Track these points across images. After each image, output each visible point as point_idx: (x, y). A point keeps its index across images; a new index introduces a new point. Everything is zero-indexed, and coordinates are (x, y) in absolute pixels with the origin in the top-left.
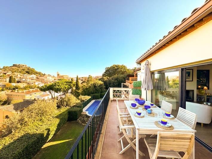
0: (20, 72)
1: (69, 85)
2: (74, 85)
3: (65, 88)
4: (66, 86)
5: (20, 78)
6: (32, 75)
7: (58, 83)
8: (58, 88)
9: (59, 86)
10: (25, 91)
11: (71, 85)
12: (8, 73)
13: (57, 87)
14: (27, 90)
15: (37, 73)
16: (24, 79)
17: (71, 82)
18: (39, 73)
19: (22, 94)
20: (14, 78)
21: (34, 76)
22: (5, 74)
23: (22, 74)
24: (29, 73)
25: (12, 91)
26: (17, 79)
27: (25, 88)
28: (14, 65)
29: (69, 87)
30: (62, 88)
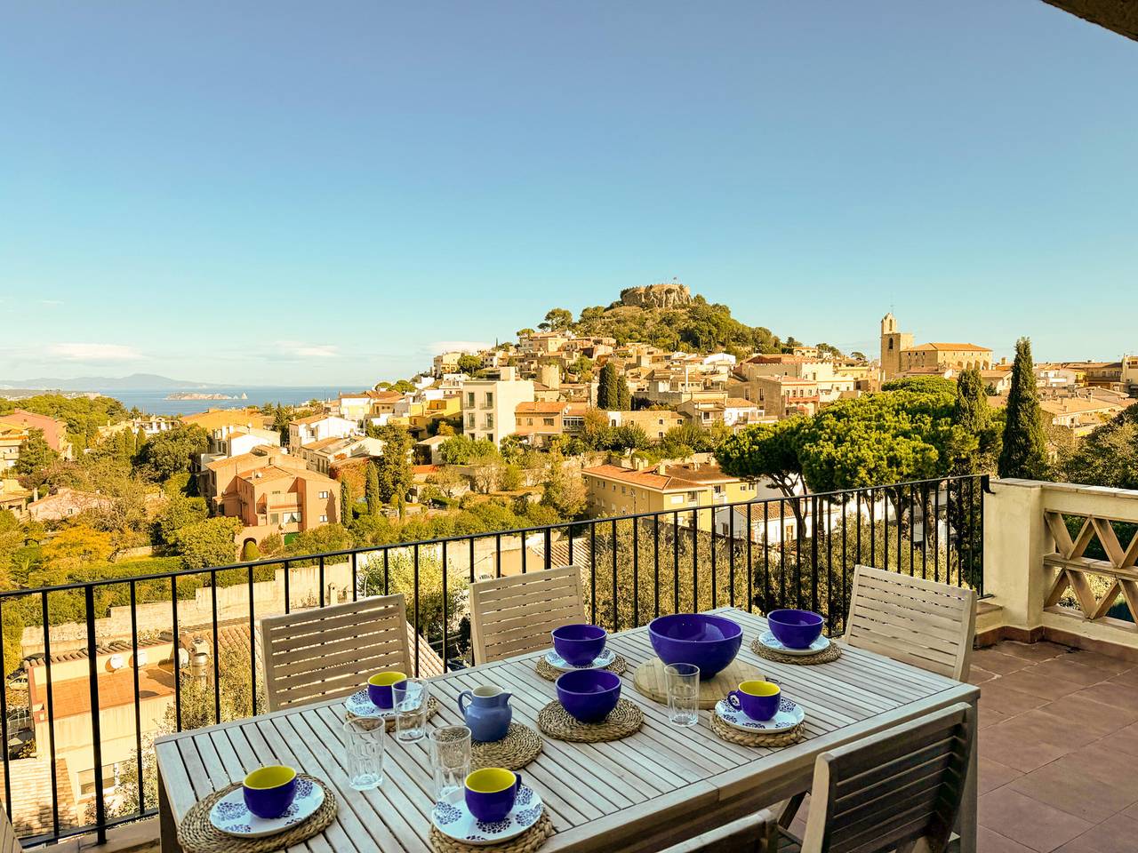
0: (653, 338)
1: (933, 439)
2: (986, 439)
3: (894, 462)
4: (904, 449)
5: (651, 377)
6: (712, 358)
7: (839, 415)
8: (831, 461)
9: (840, 441)
10: (664, 465)
11: (950, 436)
12: (601, 350)
13: (828, 448)
14: (678, 461)
15: (740, 338)
16: (663, 387)
17: (955, 413)
18: (758, 339)
19: (650, 483)
20: (621, 381)
21: (721, 362)
22: (588, 353)
23: (660, 352)
24: (696, 343)
25: (608, 461)
26: (632, 387)
27: (667, 446)
28: (628, 296)
29: (934, 454)
30: (861, 461)
